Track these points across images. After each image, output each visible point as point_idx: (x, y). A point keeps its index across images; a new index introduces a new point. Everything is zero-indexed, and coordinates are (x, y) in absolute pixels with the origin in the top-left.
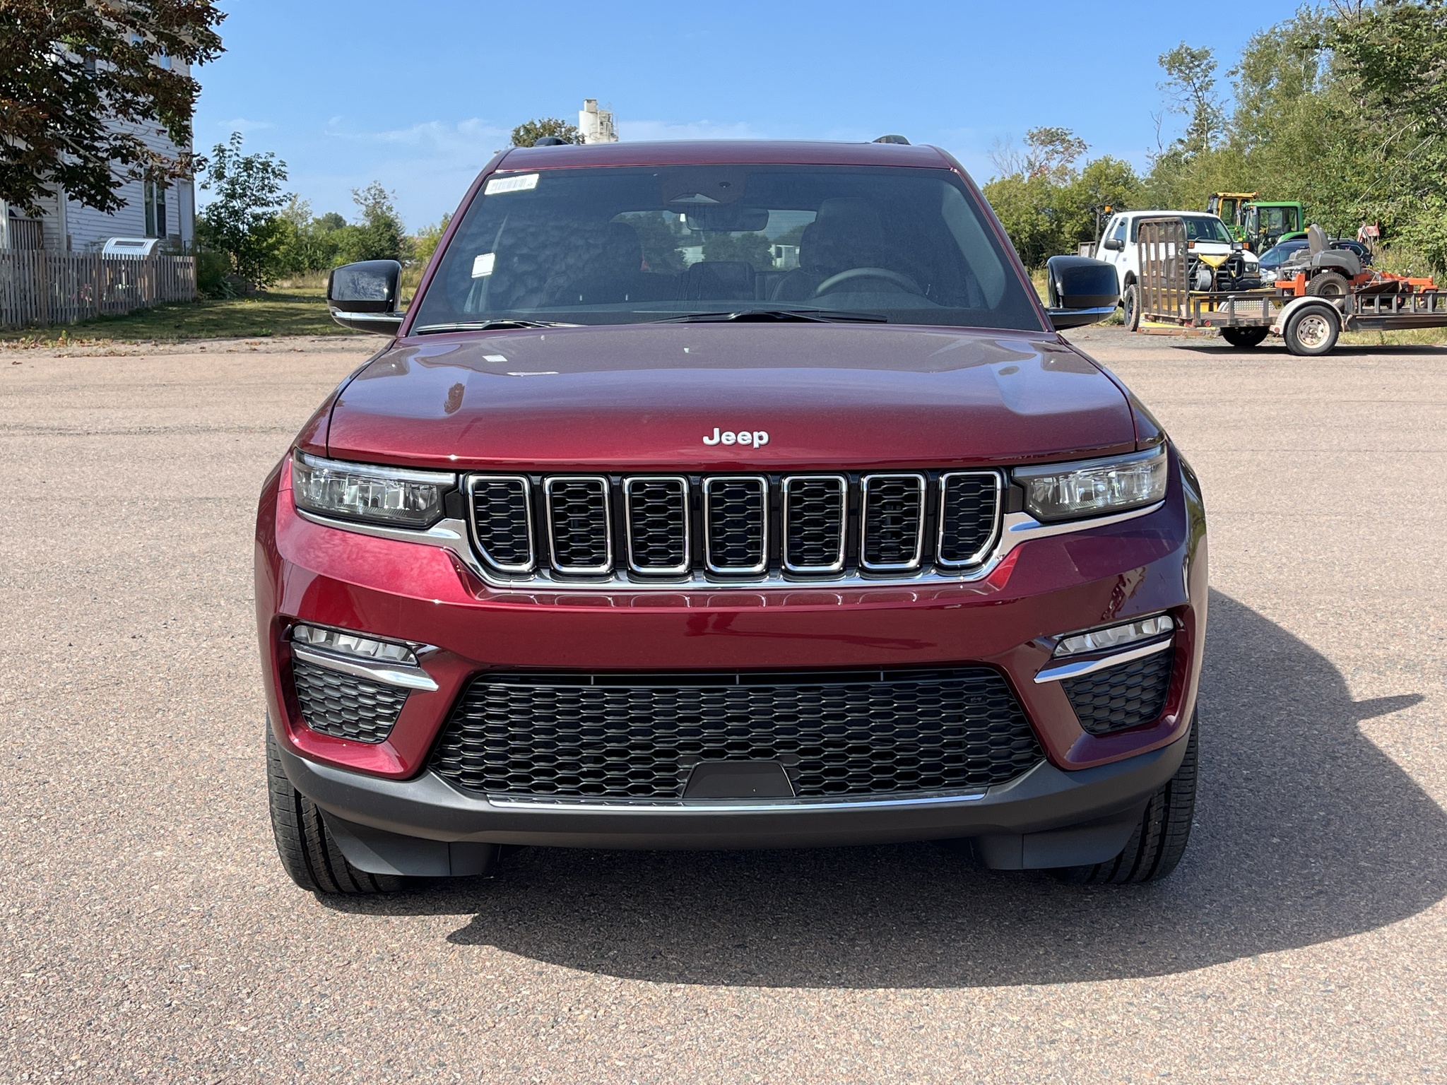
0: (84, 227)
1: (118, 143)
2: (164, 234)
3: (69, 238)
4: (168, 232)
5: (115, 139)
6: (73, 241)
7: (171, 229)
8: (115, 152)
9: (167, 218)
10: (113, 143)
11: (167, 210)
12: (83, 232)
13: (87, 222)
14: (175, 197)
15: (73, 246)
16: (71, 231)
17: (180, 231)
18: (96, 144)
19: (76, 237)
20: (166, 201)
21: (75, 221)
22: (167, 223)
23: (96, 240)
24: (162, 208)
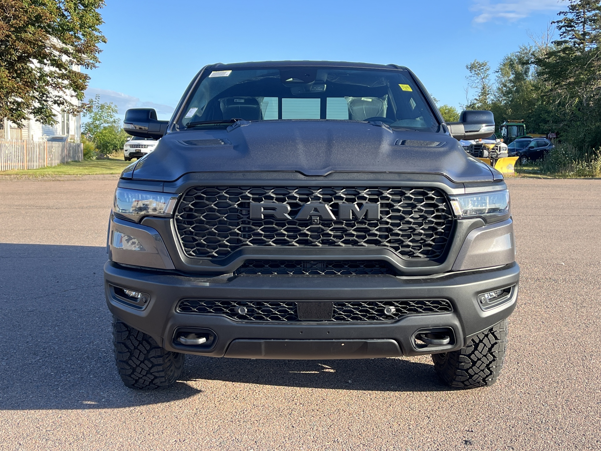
1: (57, 99)
3: (32, 135)
4: (70, 134)
5: (55, 97)
6: (34, 137)
8: (55, 102)
10: (55, 99)
17: (75, 133)
18: (48, 99)
22: (70, 130)
24: (68, 124)
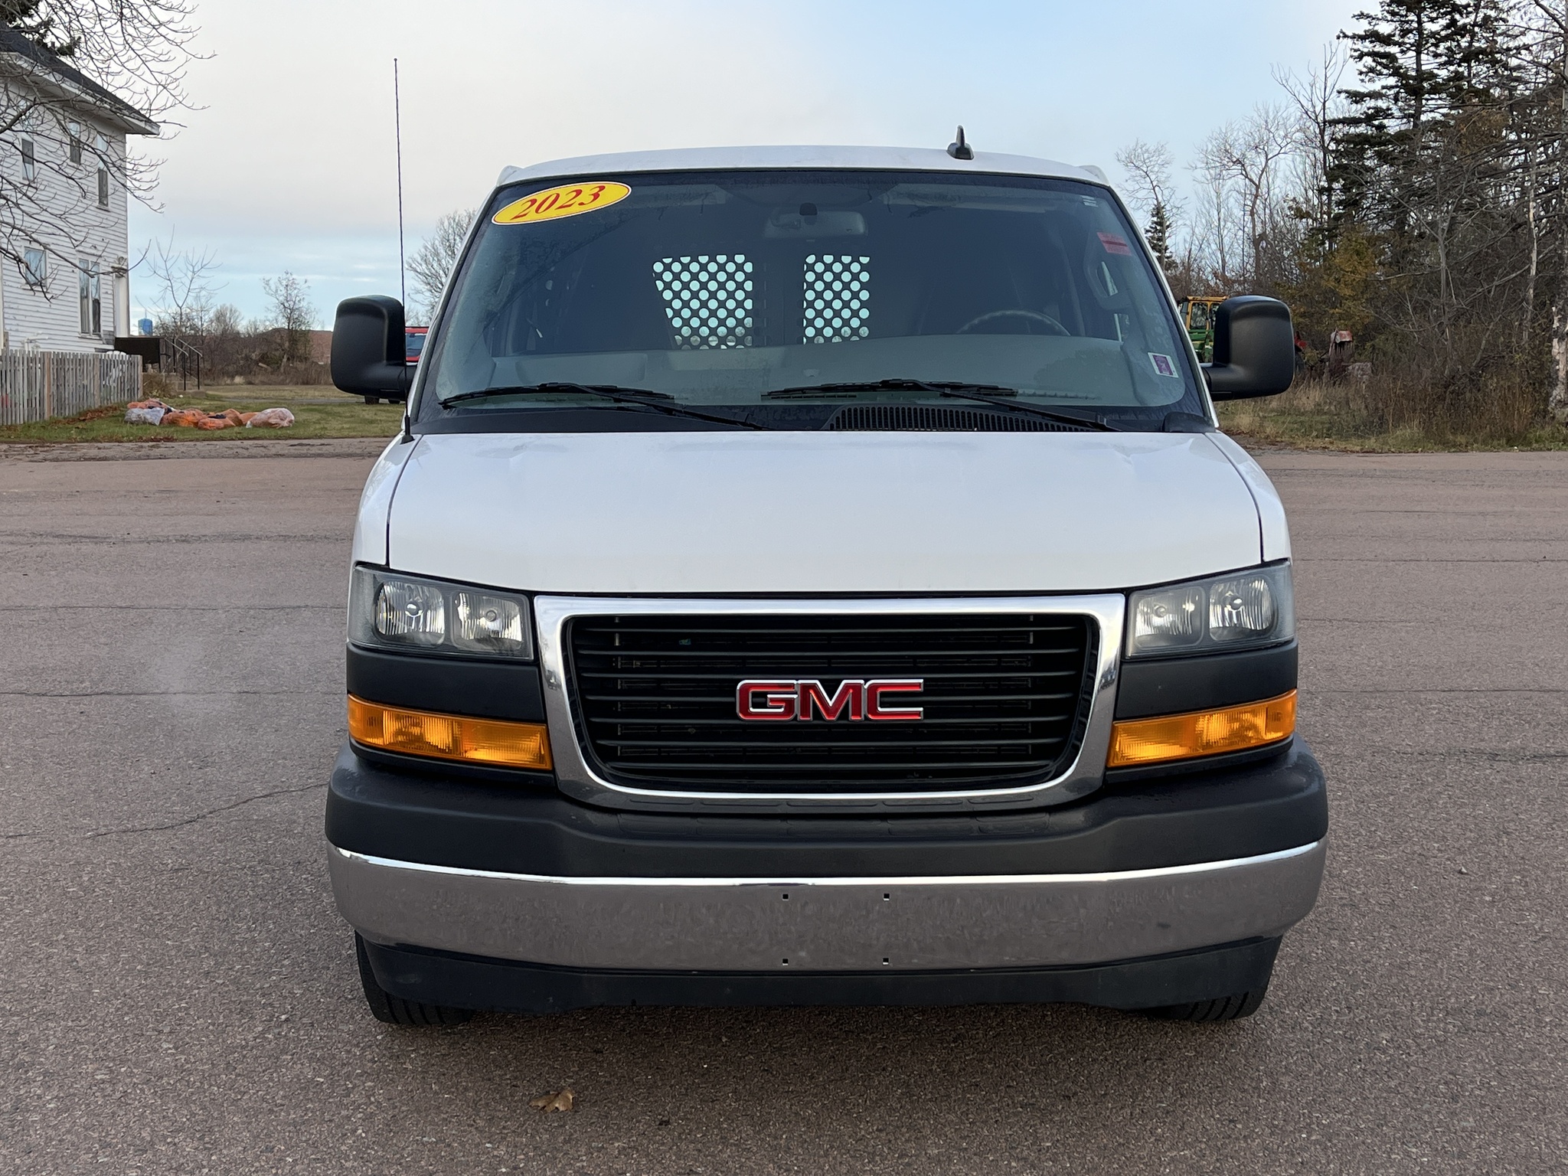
0: (21, 323)
2: (99, 330)
3: (6, 334)
4: (102, 328)
6: (10, 338)
7: (106, 324)
9: (102, 314)
11: (102, 305)
12: (20, 328)
13: (23, 318)
14: (110, 293)
15: (10, 343)
16: (8, 328)
17: (115, 327)
19: (13, 333)
20: (102, 296)
21: (11, 317)
22: (102, 319)
23: (32, 337)
24: (97, 302)
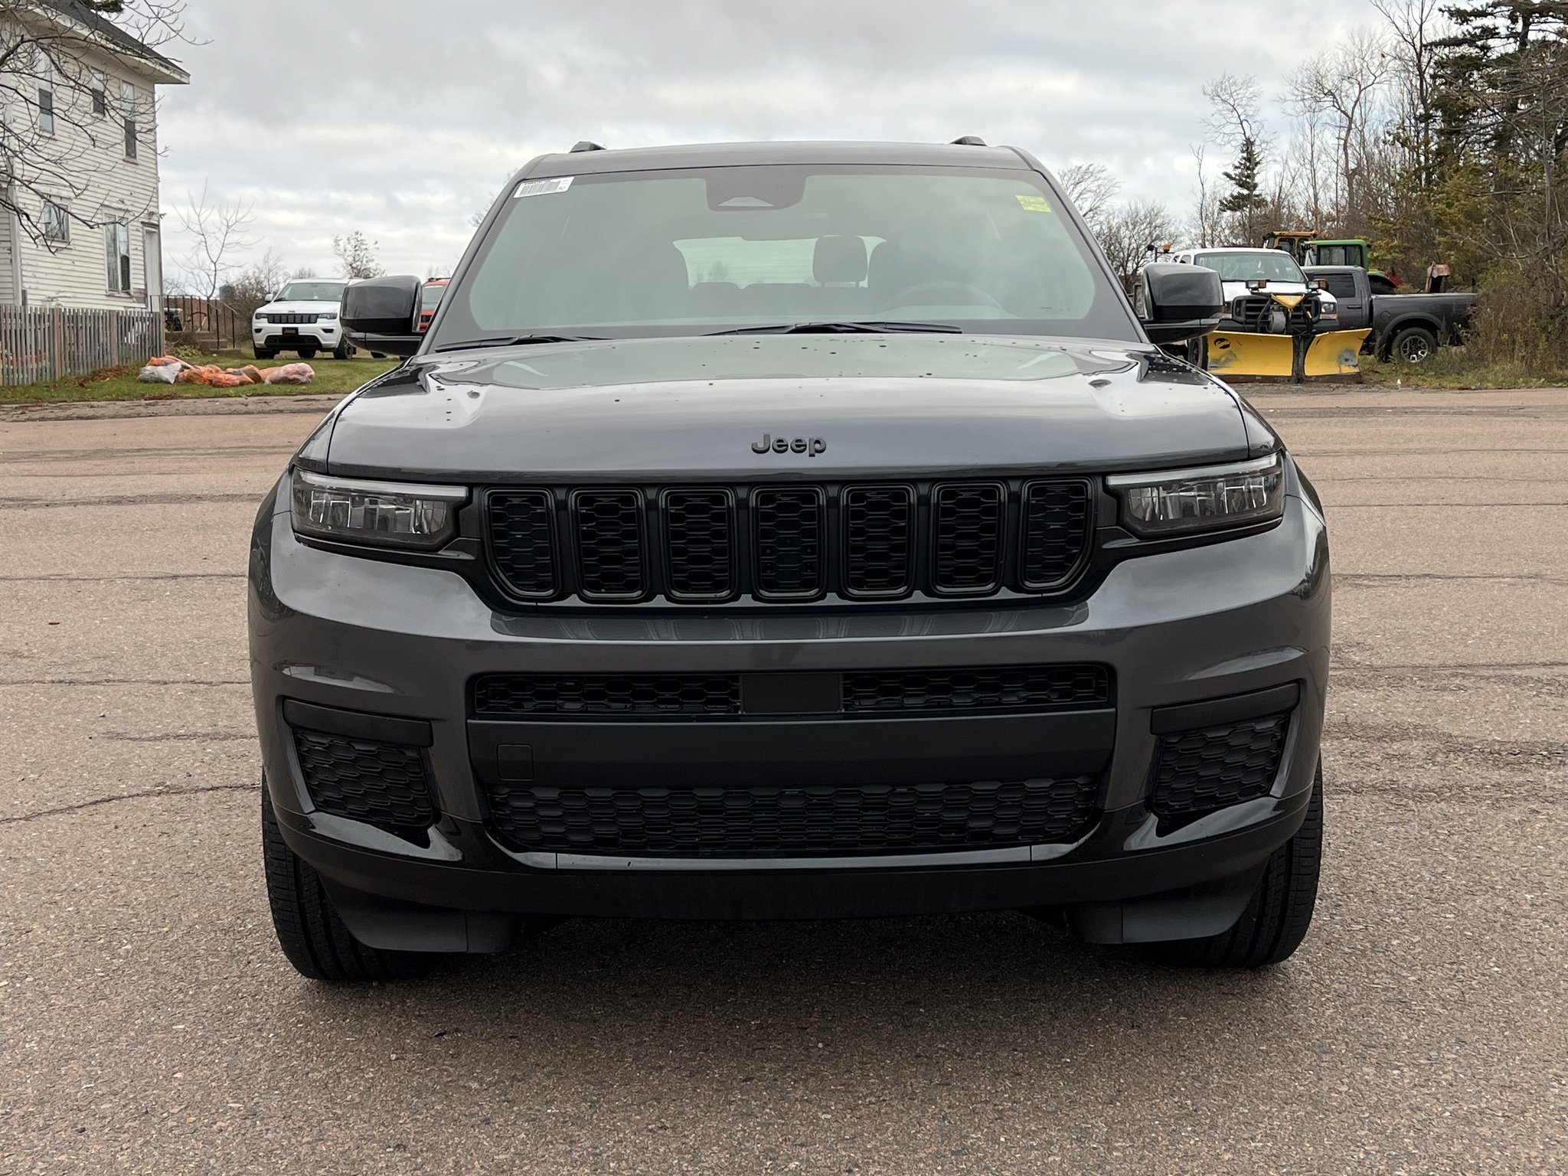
0: (40, 281)
2: (129, 288)
3: (24, 292)
4: (132, 286)
6: (28, 297)
7: (136, 282)
9: (131, 271)
11: (131, 262)
12: (40, 287)
13: (44, 275)
14: (140, 248)
15: (29, 302)
16: (26, 285)
17: (146, 285)
19: (32, 291)
20: (131, 252)
21: (30, 274)
22: (131, 276)
23: (53, 295)
24: (125, 260)
